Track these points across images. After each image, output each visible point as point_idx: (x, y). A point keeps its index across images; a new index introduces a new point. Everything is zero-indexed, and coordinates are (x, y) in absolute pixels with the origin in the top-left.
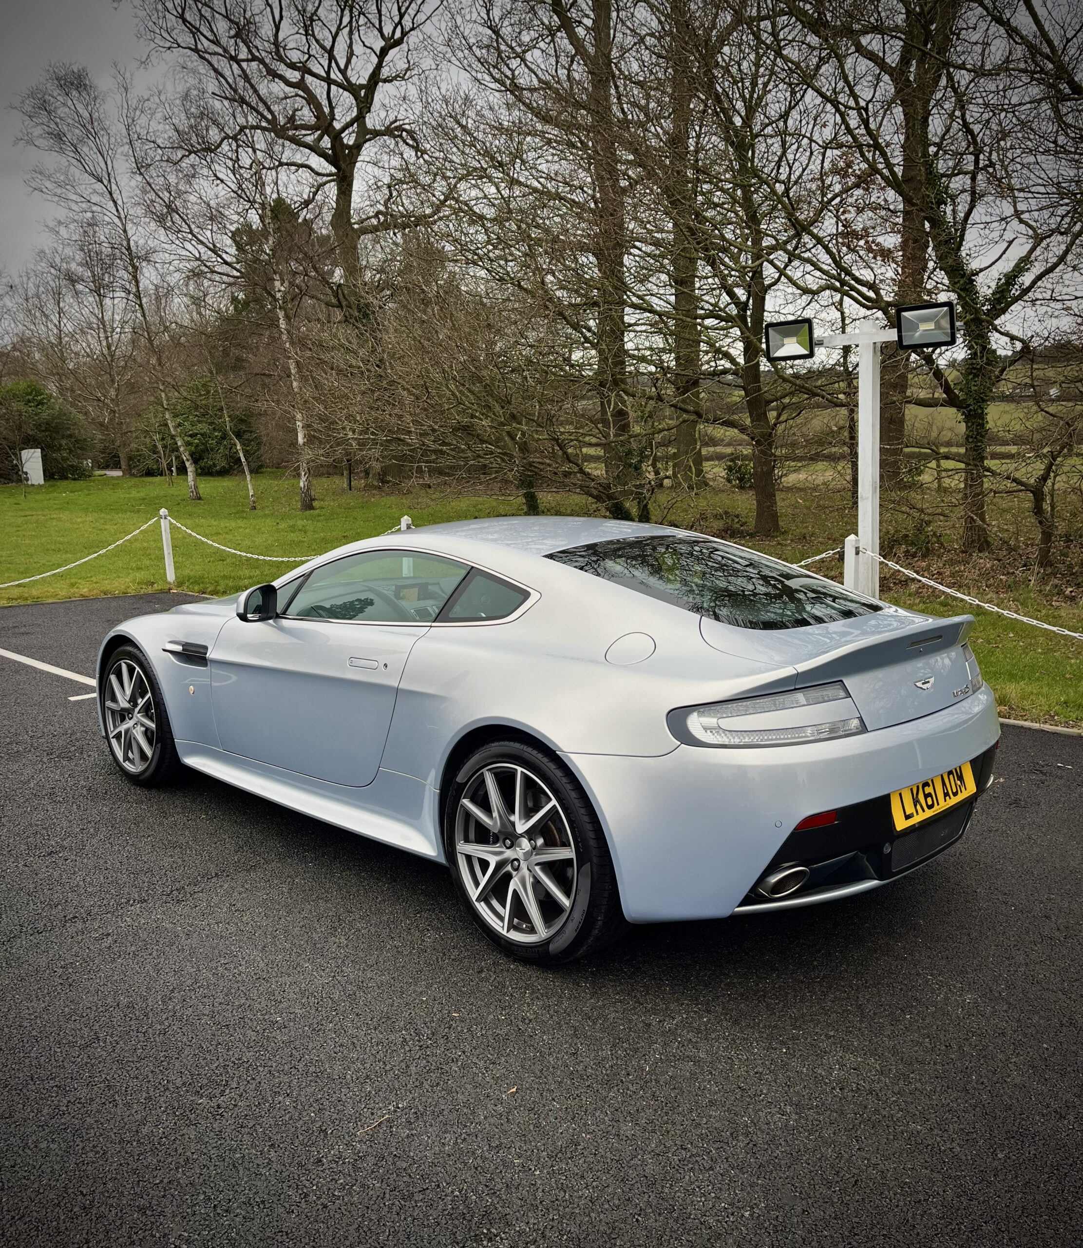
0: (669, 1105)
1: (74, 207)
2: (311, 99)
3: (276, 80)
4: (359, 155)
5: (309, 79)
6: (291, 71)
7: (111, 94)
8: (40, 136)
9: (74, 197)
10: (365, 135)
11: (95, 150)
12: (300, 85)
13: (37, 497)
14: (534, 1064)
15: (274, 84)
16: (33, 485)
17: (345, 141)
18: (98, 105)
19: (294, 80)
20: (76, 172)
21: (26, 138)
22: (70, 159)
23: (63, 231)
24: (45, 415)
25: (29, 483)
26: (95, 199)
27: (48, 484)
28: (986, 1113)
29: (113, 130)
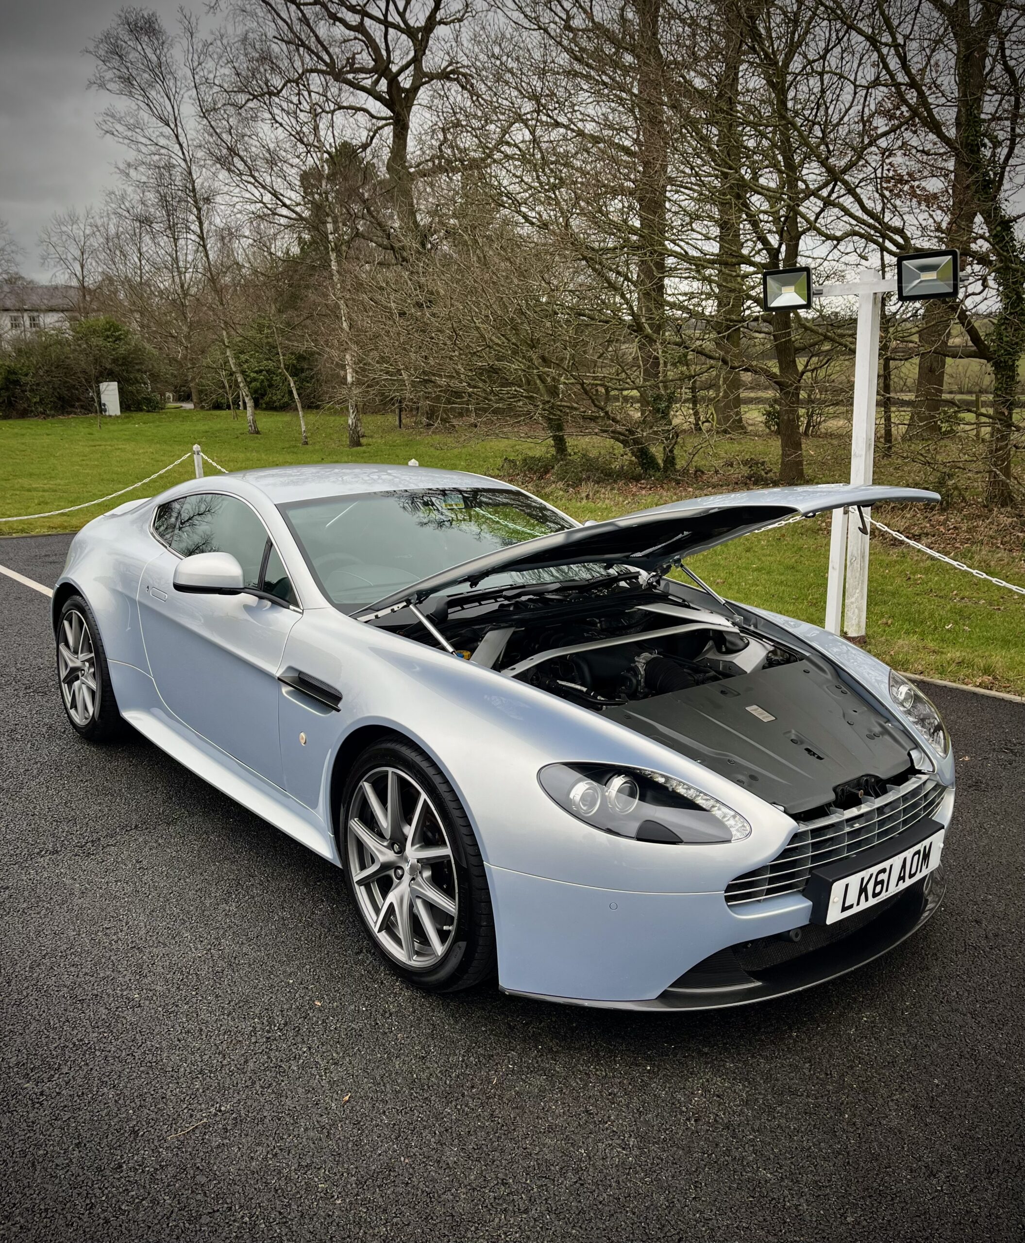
0: (505, 1128)
1: (143, 149)
2: (370, 43)
3: (337, 23)
4: (414, 99)
5: (368, 22)
6: (350, 14)
7: (178, 39)
8: (111, 80)
9: (144, 140)
10: (421, 78)
11: (163, 94)
12: (360, 28)
13: (112, 428)
14: (378, 1067)
15: (335, 28)
16: (110, 416)
17: (402, 85)
18: (165, 50)
19: (354, 24)
20: (145, 115)
21: (99, 81)
22: (139, 102)
23: (132, 173)
24: (122, 351)
25: (107, 414)
26: (162, 142)
27: (123, 415)
28: (848, 1163)
29: (179, 74)
